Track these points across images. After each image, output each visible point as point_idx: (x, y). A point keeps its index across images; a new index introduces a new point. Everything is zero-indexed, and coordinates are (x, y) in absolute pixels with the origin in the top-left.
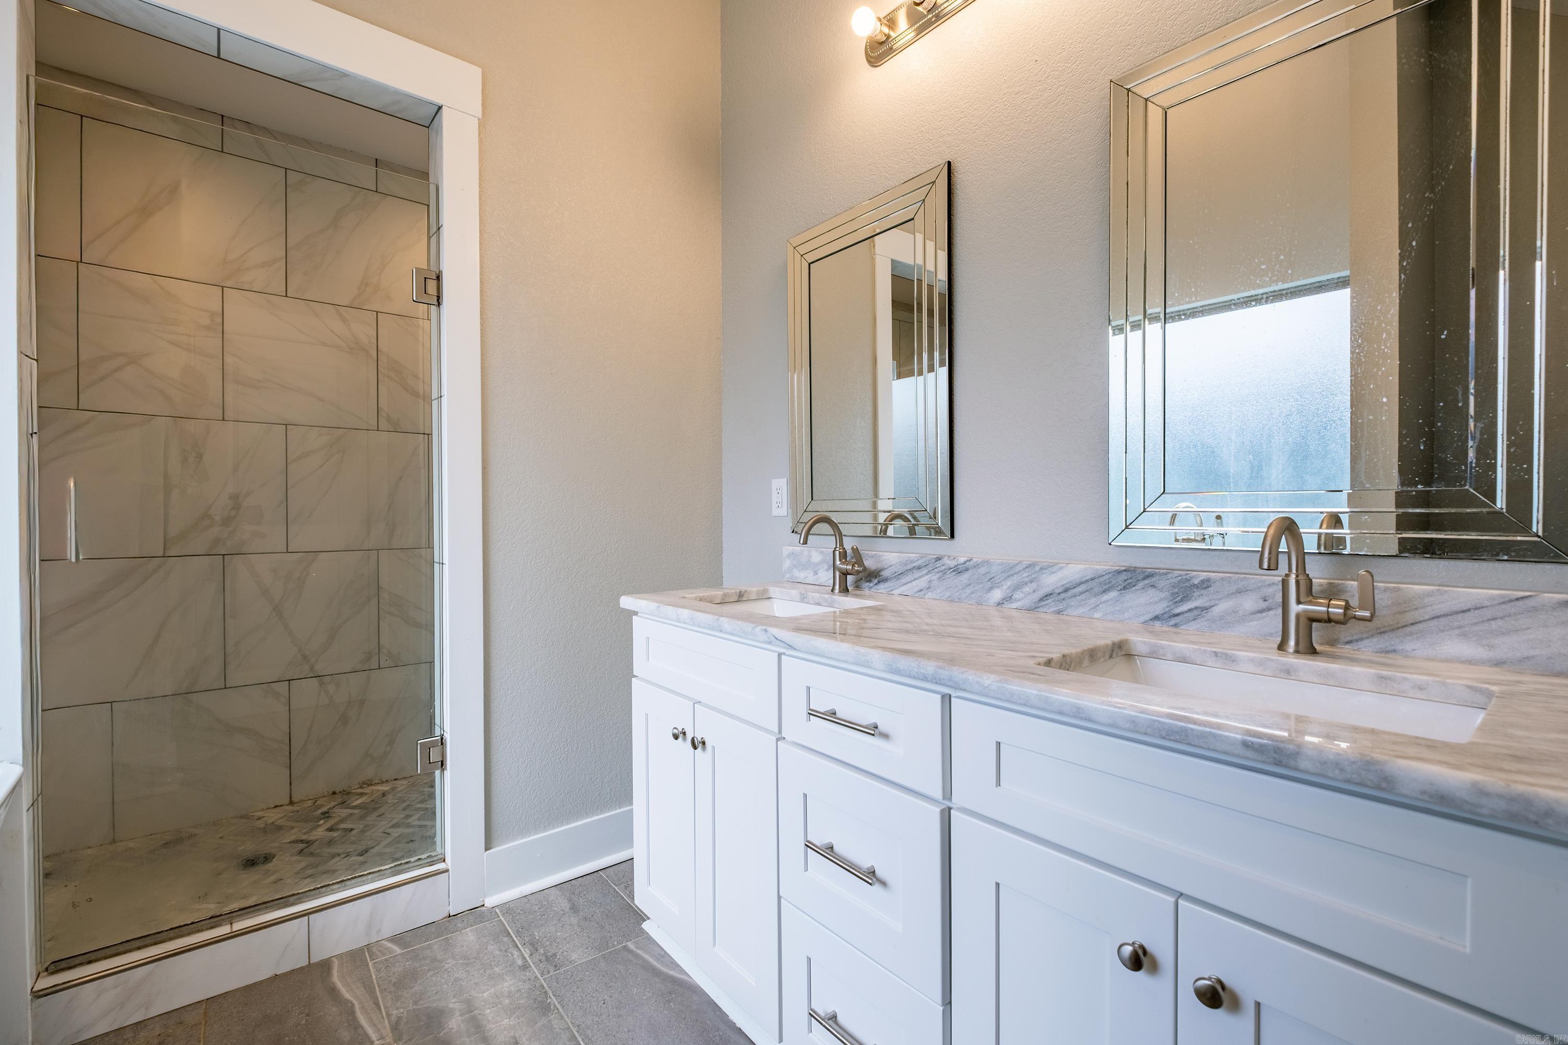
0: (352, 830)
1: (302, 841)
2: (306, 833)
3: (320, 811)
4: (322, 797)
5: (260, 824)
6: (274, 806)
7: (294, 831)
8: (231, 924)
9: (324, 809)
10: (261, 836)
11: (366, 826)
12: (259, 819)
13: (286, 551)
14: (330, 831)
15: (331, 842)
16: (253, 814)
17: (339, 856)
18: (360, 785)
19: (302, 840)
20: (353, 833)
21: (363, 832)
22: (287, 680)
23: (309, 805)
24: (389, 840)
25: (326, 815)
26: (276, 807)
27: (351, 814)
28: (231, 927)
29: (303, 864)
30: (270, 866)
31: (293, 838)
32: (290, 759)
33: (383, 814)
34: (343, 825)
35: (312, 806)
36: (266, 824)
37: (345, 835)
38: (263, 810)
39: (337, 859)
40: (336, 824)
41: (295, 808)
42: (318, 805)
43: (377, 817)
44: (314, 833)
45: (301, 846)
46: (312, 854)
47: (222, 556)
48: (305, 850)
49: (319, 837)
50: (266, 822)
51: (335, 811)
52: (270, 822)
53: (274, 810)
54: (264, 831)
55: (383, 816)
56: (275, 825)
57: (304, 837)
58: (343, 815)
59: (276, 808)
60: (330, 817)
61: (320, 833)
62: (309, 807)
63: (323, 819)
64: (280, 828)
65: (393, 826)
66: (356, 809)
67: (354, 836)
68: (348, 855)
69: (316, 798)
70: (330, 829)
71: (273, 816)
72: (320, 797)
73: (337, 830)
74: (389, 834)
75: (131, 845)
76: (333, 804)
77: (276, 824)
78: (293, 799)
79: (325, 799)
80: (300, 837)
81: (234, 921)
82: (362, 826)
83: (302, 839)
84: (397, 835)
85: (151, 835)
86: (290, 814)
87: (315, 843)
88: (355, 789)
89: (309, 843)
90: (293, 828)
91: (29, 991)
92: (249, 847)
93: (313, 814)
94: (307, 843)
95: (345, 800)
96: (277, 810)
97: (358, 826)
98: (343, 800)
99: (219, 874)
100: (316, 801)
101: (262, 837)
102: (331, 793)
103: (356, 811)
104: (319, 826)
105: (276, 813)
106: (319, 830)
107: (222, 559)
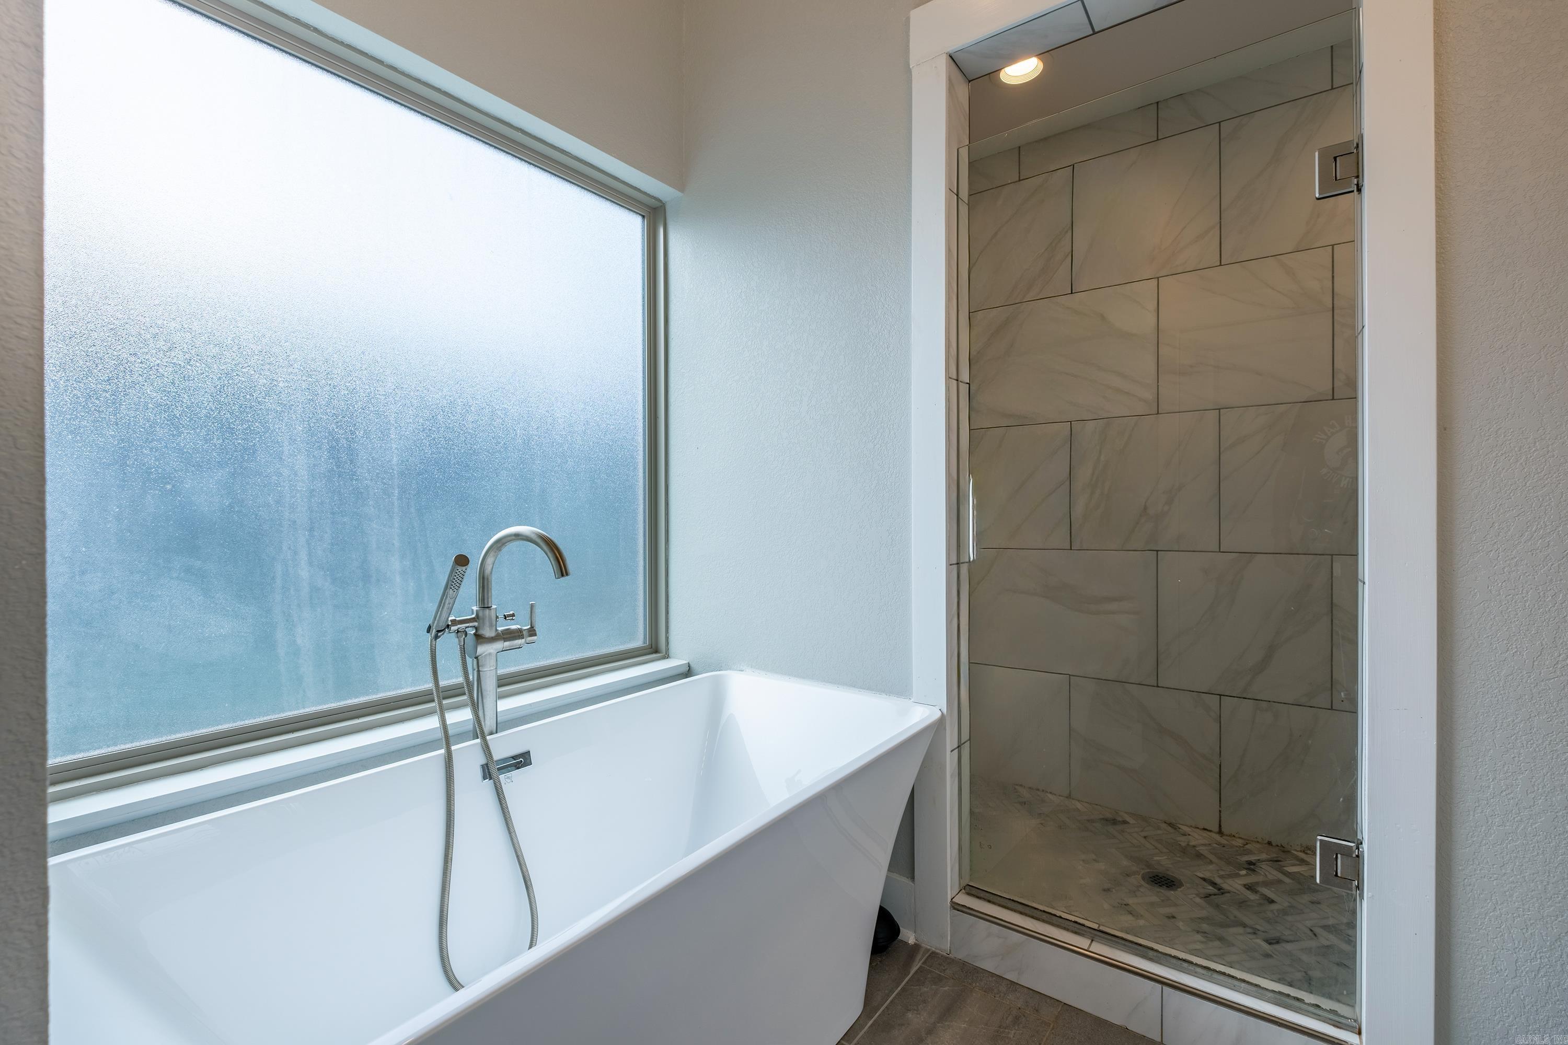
0: (1272, 902)
1: (1214, 884)
2: (1221, 877)
3: (1246, 858)
4: (1255, 842)
5: (1183, 841)
6: (1203, 827)
7: (1211, 867)
8: (1092, 940)
9: (1252, 858)
10: (1178, 855)
11: (1292, 907)
12: (1184, 835)
13: (1218, 550)
14: (1247, 889)
15: (1242, 904)
16: (1180, 826)
17: (1244, 927)
18: (1303, 848)
19: (1216, 884)
20: (1274, 907)
21: (1285, 912)
22: (1217, 695)
23: (1238, 844)
24: (1313, 944)
25: (1251, 866)
26: (1205, 829)
27: (1280, 882)
28: (1090, 945)
29: (1204, 913)
30: (1171, 893)
31: (1207, 875)
32: (1220, 783)
33: (1319, 903)
34: (1266, 890)
35: (1240, 847)
36: (1188, 845)
37: (1261, 904)
38: (1191, 826)
39: (1240, 930)
40: (1257, 883)
41: (1223, 841)
42: (1248, 849)
43: (1310, 902)
44: (1230, 881)
45: (1211, 889)
46: (1217, 906)
47: (1155, 552)
48: (1213, 897)
49: (1234, 891)
50: (1188, 842)
51: (1263, 867)
52: (1192, 843)
53: (1201, 832)
54: (1184, 851)
55: (1318, 906)
56: (1195, 850)
57: (1218, 881)
58: (1270, 877)
59: (1205, 831)
60: (1255, 871)
61: (1235, 885)
62: (1237, 847)
63: (1246, 869)
64: (1199, 856)
65: (1325, 928)
66: (1288, 877)
67: (1272, 911)
68: (1255, 932)
69: (1248, 840)
70: (1249, 887)
71: (1198, 839)
72: (1252, 841)
73: (1256, 892)
74: (1315, 935)
75: (1079, 805)
76: (1264, 856)
77: (1197, 849)
78: (1223, 830)
79: (1258, 846)
80: (1214, 877)
81: (1095, 939)
82: (1286, 904)
83: (1215, 881)
84: (1326, 943)
85: (1097, 805)
86: (1215, 845)
87: (1227, 895)
88: (1296, 850)
89: (1221, 891)
90: (1211, 862)
91: (949, 900)
92: (1164, 862)
93: (1238, 857)
94: (1219, 889)
95: (1279, 859)
96: (1205, 834)
97: (1283, 902)
98: (1277, 857)
99: (1127, 875)
100: (1247, 844)
101: (1179, 857)
102: (1267, 841)
103: (1287, 880)
104: (1238, 875)
105: (1202, 836)
106: (1237, 881)
107: (1156, 554)
